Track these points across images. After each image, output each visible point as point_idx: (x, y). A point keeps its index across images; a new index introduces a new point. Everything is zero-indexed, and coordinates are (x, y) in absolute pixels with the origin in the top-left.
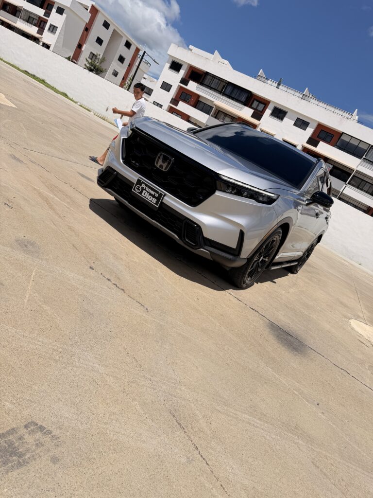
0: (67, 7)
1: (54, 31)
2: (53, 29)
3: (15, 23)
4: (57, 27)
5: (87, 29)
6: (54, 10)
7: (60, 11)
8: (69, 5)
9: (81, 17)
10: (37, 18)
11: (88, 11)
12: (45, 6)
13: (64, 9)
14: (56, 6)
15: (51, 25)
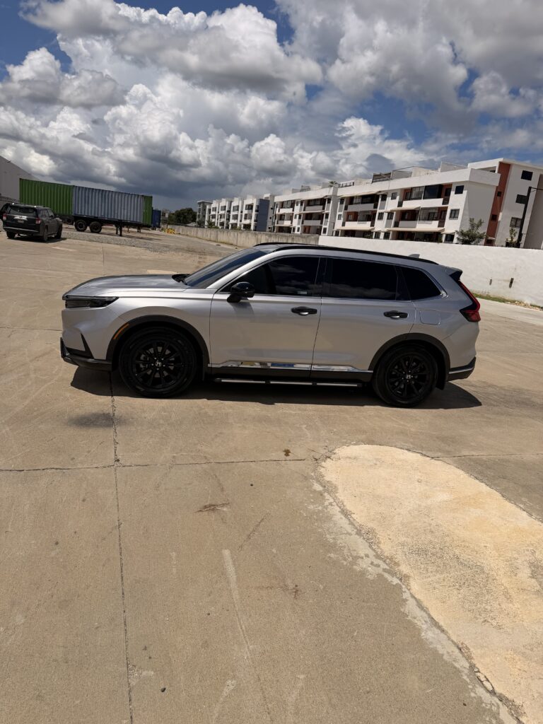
0: (467, 181)
1: (456, 216)
2: (455, 214)
3: (415, 227)
4: (458, 210)
5: (500, 194)
6: (453, 193)
7: (459, 190)
8: (468, 179)
9: (487, 183)
10: (437, 211)
11: (496, 172)
12: (443, 193)
13: (463, 186)
14: (454, 188)
15: (452, 211)
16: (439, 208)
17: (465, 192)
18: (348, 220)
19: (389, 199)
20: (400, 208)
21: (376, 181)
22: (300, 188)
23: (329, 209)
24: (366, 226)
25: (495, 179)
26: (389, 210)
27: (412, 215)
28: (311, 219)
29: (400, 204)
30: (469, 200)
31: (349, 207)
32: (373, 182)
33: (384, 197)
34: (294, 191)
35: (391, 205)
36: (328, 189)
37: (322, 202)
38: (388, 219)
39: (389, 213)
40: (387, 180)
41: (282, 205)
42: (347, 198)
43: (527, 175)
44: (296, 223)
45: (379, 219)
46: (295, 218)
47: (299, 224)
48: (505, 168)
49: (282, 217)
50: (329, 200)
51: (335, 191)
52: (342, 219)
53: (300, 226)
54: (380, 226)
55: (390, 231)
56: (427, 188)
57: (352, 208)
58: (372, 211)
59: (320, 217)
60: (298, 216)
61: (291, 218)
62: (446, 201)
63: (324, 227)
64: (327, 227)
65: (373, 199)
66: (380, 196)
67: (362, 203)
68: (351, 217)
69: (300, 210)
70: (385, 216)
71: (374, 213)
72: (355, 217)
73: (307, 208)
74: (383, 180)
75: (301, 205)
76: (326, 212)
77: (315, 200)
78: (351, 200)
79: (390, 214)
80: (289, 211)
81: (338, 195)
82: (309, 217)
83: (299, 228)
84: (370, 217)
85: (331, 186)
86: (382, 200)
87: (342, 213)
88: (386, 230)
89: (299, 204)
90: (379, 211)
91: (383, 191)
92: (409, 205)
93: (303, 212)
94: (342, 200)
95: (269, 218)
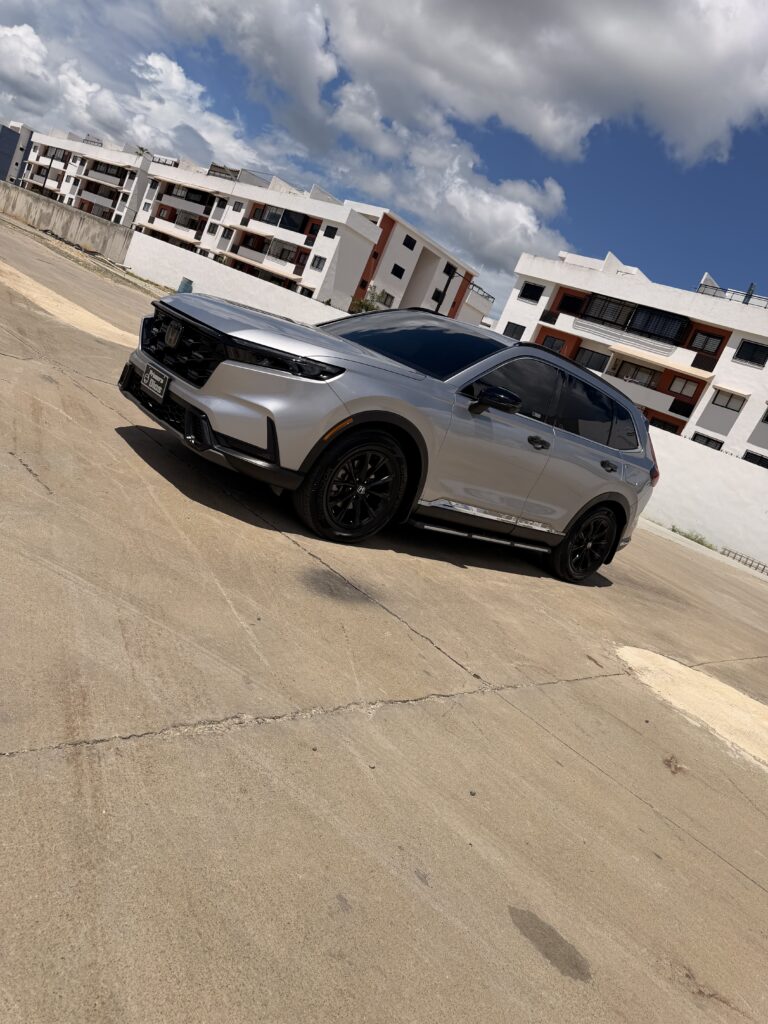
0: (343, 224)
1: (321, 266)
2: (319, 262)
3: (261, 263)
4: (325, 259)
5: (376, 255)
6: (321, 233)
7: (331, 232)
8: (344, 221)
9: (365, 236)
10: (295, 250)
11: (378, 224)
12: (308, 228)
13: (336, 229)
14: (324, 226)
15: (316, 257)
16: (299, 247)
17: (337, 238)
18: (159, 216)
19: (229, 208)
20: (244, 228)
21: (214, 175)
22: (84, 137)
23: (130, 187)
24: (189, 235)
25: (374, 234)
26: (228, 224)
27: (260, 244)
28: (96, 192)
29: (245, 222)
30: (340, 251)
31: (165, 197)
32: (208, 174)
33: (223, 203)
34: (72, 137)
35: (231, 218)
36: (135, 157)
37: (121, 173)
38: (223, 236)
39: (226, 229)
40: (231, 179)
41: (46, 151)
42: (164, 182)
43: (410, 243)
44: (66, 189)
45: (209, 231)
46: (68, 181)
47: (72, 192)
48: (388, 223)
49: (41, 171)
50: (133, 175)
51: (146, 164)
52: (150, 211)
53: (73, 197)
54: (209, 241)
55: (223, 255)
56: (287, 213)
57: (167, 200)
58: (200, 217)
59: (113, 195)
60: (72, 180)
61: (59, 178)
62: (310, 241)
63: (116, 212)
64: (123, 214)
65: (206, 199)
66: (217, 199)
67: (187, 198)
68: (165, 213)
69: (79, 171)
70: (220, 231)
71: (204, 222)
72: (172, 216)
73: (91, 172)
74: (225, 178)
75: (82, 164)
76: (125, 191)
77: (108, 166)
78: (169, 188)
79: (228, 232)
80: (58, 165)
81: (150, 172)
82: (92, 187)
83: (71, 200)
84: (197, 225)
85: (140, 155)
86: (218, 206)
87: (151, 202)
88: (218, 251)
89: (78, 162)
90: (211, 220)
91: (225, 194)
92: (257, 227)
93: (82, 176)
94: (155, 183)
95: (13, 163)
